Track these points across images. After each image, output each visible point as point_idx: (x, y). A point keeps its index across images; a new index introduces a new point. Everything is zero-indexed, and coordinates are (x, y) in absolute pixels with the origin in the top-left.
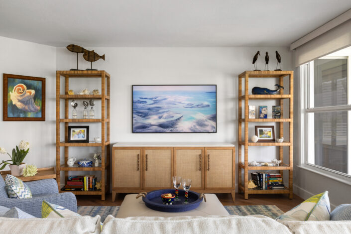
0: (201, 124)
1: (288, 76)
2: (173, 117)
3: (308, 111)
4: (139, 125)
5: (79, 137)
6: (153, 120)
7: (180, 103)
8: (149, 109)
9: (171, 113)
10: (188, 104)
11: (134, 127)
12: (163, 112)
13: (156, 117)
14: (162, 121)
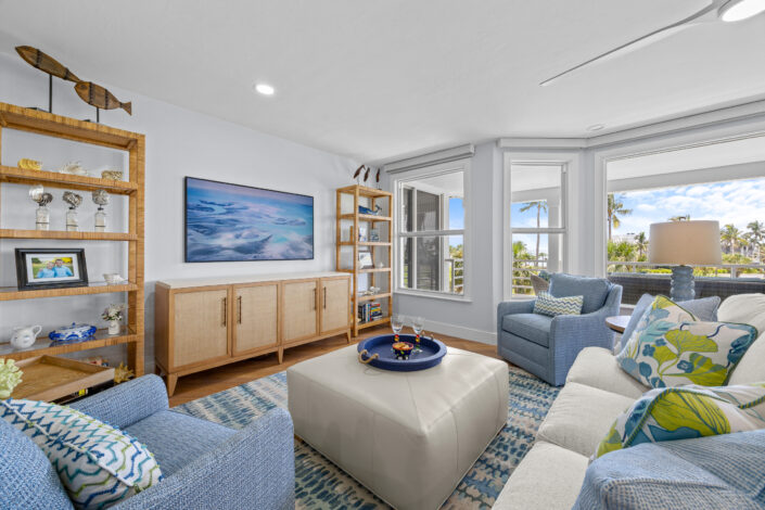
0: (295, 247)
1: (387, 198)
2: (257, 236)
3: (400, 235)
4: (199, 247)
5: (55, 275)
6: (225, 240)
7: (268, 216)
8: (219, 222)
9: (255, 230)
10: (279, 219)
11: (189, 251)
12: (243, 229)
13: (230, 235)
14: (241, 242)
